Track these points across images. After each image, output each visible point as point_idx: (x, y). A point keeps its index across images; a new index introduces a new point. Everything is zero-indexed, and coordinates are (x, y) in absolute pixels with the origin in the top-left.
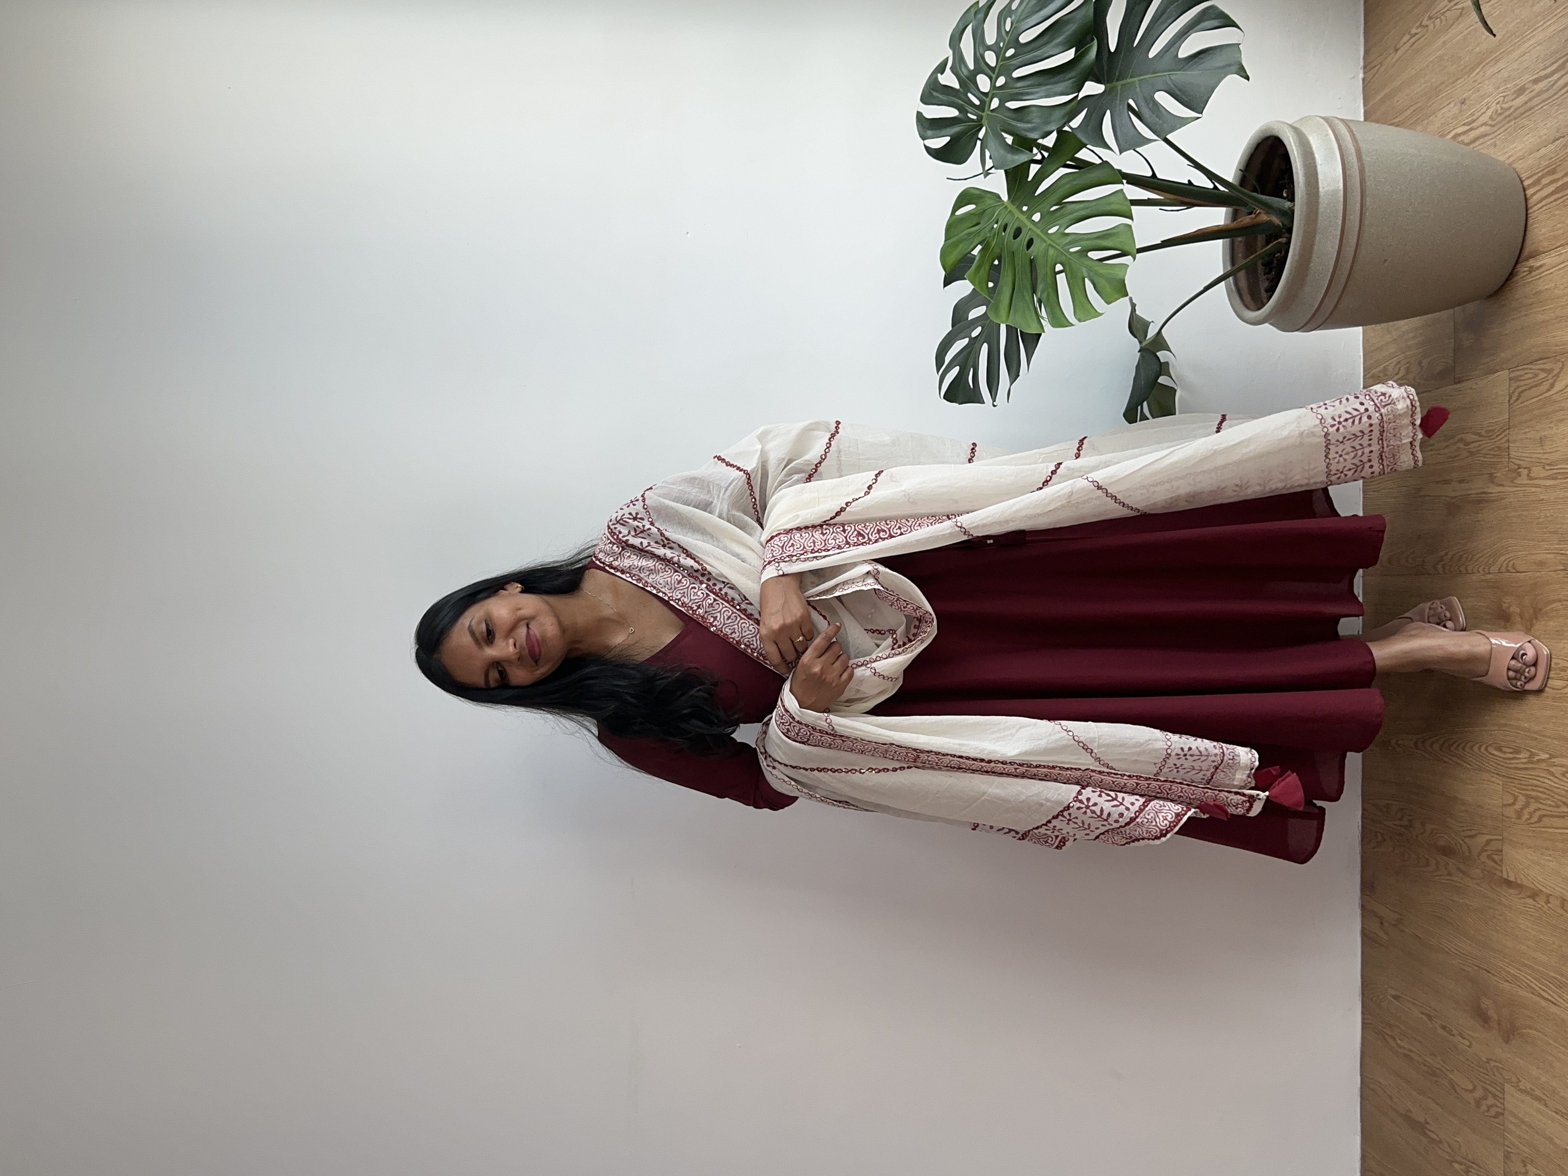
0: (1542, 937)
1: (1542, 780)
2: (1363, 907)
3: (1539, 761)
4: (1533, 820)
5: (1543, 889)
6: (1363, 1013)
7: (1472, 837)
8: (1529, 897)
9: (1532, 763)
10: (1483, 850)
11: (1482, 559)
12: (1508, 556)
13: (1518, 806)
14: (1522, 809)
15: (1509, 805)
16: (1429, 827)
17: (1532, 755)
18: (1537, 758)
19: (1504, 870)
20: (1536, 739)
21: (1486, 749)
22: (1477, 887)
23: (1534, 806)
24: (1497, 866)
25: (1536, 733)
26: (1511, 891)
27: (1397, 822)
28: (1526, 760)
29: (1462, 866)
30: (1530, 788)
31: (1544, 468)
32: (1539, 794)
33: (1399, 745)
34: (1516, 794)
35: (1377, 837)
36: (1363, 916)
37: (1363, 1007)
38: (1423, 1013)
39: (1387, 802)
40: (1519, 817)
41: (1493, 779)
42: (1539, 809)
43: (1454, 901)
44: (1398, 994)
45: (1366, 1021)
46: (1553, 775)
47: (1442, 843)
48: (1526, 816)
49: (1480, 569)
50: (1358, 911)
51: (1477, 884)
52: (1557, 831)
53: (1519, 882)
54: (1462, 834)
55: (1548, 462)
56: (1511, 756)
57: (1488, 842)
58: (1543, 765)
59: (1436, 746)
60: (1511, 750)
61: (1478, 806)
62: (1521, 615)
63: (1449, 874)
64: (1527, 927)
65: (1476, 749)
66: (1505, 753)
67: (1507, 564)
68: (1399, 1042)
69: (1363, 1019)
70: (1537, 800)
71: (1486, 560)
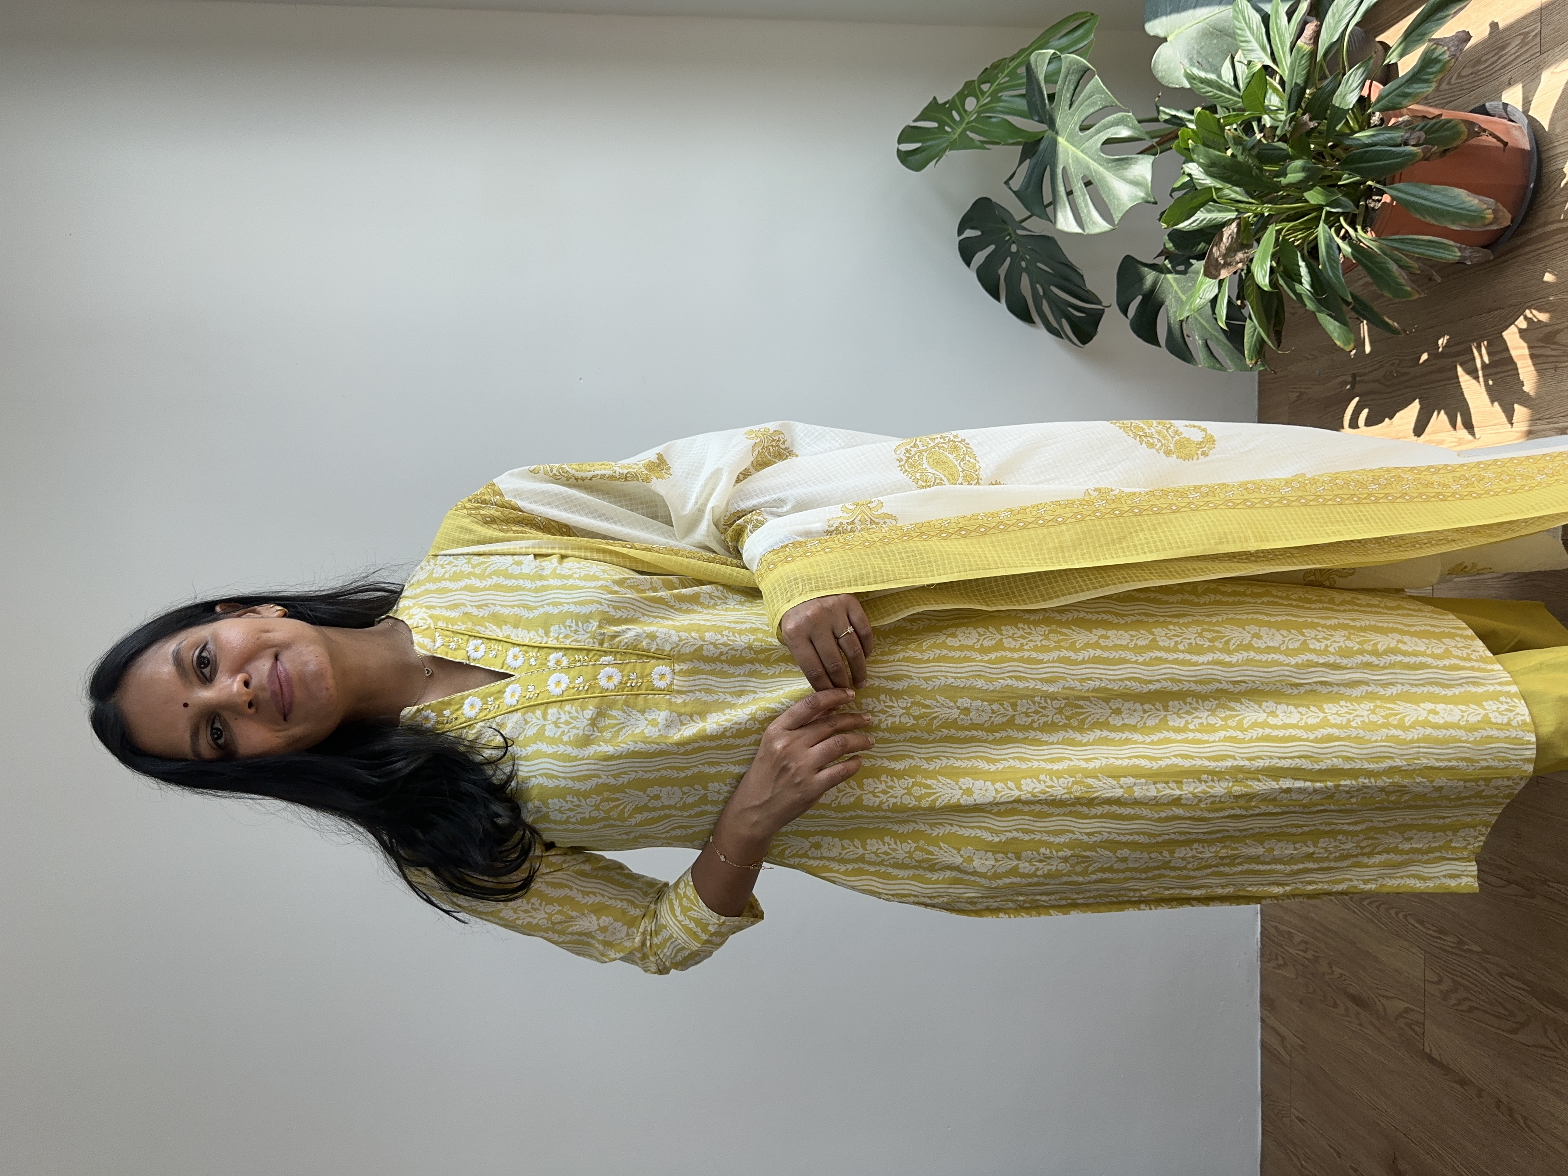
0: (1471, 1127)
1: (1473, 971)
2: (1262, 1020)
3: (1469, 951)
4: (1460, 1008)
5: (1473, 1080)
6: (1263, 1119)
7: (1388, 998)
8: (1455, 1082)
9: (1462, 950)
10: (1400, 1016)
13: (1444, 987)
14: (1448, 991)
15: (1432, 982)
17: (1460, 942)
18: (1466, 947)
19: (1426, 1043)
20: (1467, 927)
22: (1393, 1048)
23: (1462, 994)
24: (1416, 1037)
27: (1301, 953)
28: (1454, 945)
29: (1374, 1022)
30: (1458, 973)
32: (1471, 985)
34: (1442, 975)
35: (1277, 959)
36: (1262, 1028)
37: (1262, 1113)
38: (1331, 1147)
39: (1288, 929)
40: (1445, 998)
41: (1414, 951)
42: (1470, 1000)
43: (1366, 1053)
44: (1300, 1115)
45: (1267, 1129)
46: (1488, 972)
47: (1351, 991)
48: (1452, 1001)
50: (1259, 1024)
51: (1395, 1047)
52: (1492, 1029)
53: (1445, 1062)
54: (1377, 991)
56: (1435, 934)
57: (1407, 1010)
58: (1475, 957)
60: (1434, 928)
61: (1395, 970)
63: (1360, 1025)
65: (1393, 912)
66: (1428, 929)
68: (1304, 1163)
69: (1263, 1125)
70: (1467, 989)
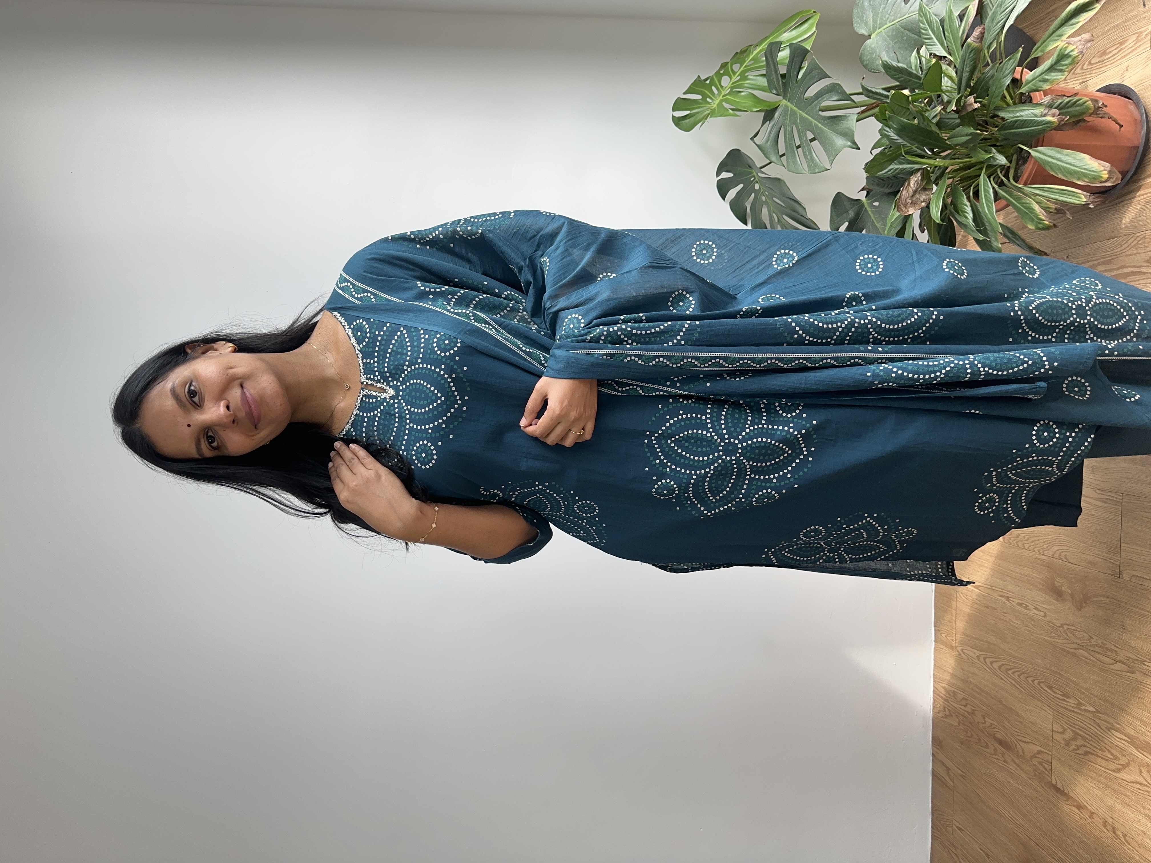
1: (1088, 725)
2: (933, 755)
3: (1086, 710)
4: (1078, 752)
5: (1087, 806)
6: (932, 827)
7: (1025, 742)
8: (1074, 806)
9: (1080, 710)
10: (1034, 756)
11: (1038, 542)
12: (1061, 548)
13: (1066, 736)
14: (1070, 740)
15: (1058, 732)
16: (989, 721)
17: (1080, 704)
18: (1084, 707)
19: (1053, 777)
20: (1084, 693)
21: (1039, 683)
22: (1028, 780)
23: (1080, 742)
24: (1046, 773)
25: (1083, 688)
26: (1059, 795)
27: (962, 707)
28: (1075, 706)
29: (1015, 759)
30: (1077, 727)
31: (1095, 491)
32: (1086, 735)
33: (964, 653)
34: (1066, 727)
35: (945, 711)
36: (933, 761)
37: (932, 823)
38: (981, 849)
39: (953, 689)
40: (1067, 745)
41: (1045, 708)
42: (1085, 746)
43: (1009, 782)
44: (959, 826)
45: (935, 835)
46: (1099, 726)
47: (998, 736)
48: (1073, 747)
49: (1036, 550)
50: (931, 757)
51: (1030, 779)
53: (1066, 791)
54: (1017, 737)
55: (1099, 487)
56: (1061, 697)
57: (1039, 752)
58: (1090, 715)
59: (996, 666)
60: (1061, 693)
61: (1031, 722)
62: (1072, 595)
63: (1005, 761)
64: (1073, 828)
65: (1030, 680)
66: (1054, 692)
67: (1060, 553)
69: (932, 831)
70: (1084, 738)
71: (1042, 544)
